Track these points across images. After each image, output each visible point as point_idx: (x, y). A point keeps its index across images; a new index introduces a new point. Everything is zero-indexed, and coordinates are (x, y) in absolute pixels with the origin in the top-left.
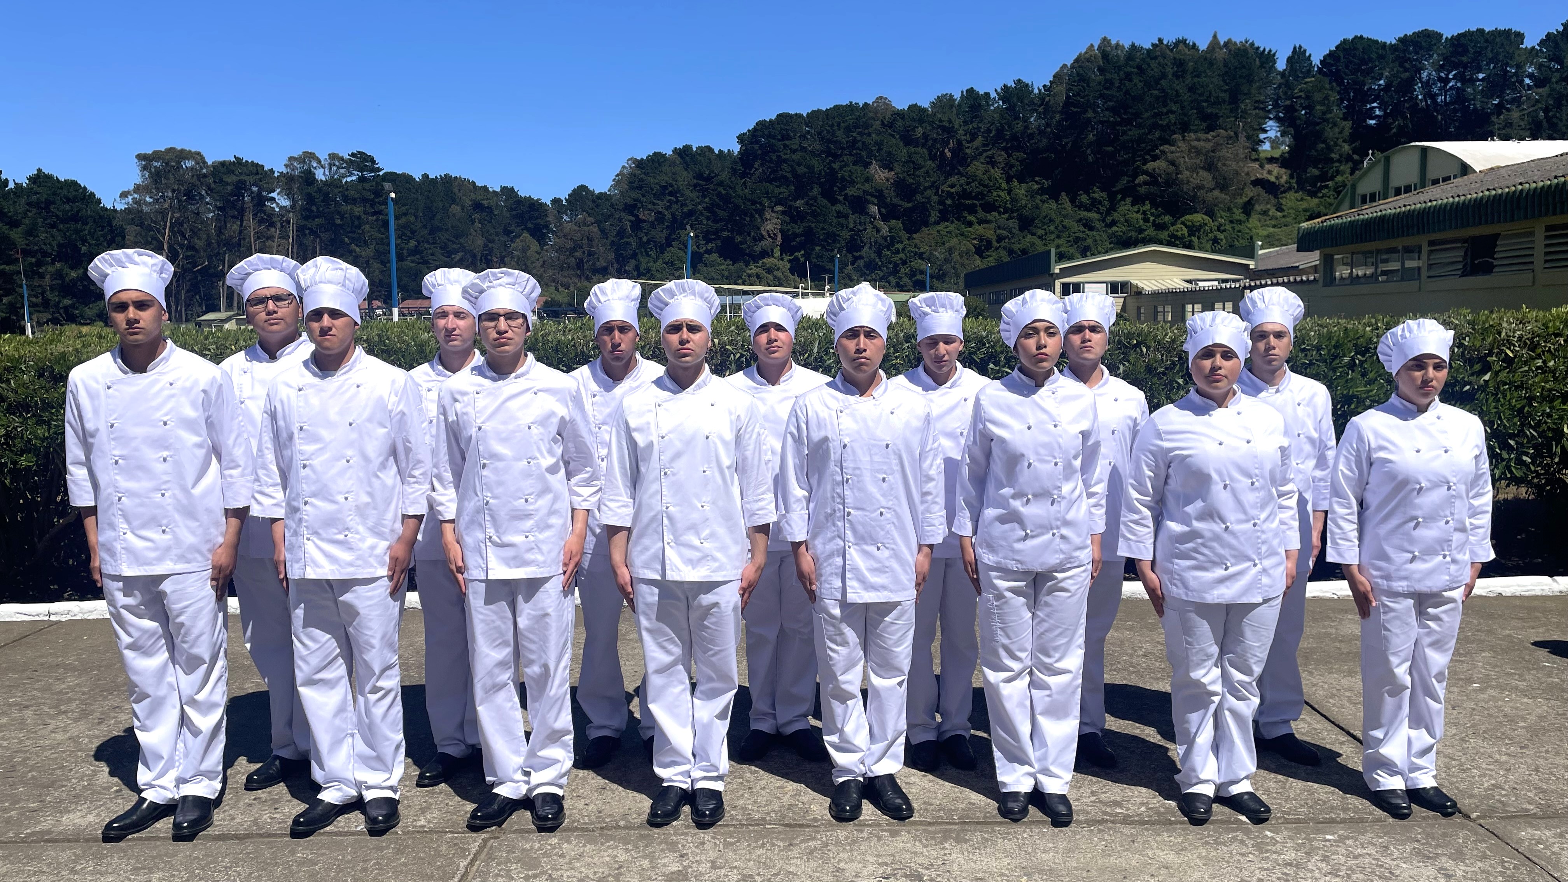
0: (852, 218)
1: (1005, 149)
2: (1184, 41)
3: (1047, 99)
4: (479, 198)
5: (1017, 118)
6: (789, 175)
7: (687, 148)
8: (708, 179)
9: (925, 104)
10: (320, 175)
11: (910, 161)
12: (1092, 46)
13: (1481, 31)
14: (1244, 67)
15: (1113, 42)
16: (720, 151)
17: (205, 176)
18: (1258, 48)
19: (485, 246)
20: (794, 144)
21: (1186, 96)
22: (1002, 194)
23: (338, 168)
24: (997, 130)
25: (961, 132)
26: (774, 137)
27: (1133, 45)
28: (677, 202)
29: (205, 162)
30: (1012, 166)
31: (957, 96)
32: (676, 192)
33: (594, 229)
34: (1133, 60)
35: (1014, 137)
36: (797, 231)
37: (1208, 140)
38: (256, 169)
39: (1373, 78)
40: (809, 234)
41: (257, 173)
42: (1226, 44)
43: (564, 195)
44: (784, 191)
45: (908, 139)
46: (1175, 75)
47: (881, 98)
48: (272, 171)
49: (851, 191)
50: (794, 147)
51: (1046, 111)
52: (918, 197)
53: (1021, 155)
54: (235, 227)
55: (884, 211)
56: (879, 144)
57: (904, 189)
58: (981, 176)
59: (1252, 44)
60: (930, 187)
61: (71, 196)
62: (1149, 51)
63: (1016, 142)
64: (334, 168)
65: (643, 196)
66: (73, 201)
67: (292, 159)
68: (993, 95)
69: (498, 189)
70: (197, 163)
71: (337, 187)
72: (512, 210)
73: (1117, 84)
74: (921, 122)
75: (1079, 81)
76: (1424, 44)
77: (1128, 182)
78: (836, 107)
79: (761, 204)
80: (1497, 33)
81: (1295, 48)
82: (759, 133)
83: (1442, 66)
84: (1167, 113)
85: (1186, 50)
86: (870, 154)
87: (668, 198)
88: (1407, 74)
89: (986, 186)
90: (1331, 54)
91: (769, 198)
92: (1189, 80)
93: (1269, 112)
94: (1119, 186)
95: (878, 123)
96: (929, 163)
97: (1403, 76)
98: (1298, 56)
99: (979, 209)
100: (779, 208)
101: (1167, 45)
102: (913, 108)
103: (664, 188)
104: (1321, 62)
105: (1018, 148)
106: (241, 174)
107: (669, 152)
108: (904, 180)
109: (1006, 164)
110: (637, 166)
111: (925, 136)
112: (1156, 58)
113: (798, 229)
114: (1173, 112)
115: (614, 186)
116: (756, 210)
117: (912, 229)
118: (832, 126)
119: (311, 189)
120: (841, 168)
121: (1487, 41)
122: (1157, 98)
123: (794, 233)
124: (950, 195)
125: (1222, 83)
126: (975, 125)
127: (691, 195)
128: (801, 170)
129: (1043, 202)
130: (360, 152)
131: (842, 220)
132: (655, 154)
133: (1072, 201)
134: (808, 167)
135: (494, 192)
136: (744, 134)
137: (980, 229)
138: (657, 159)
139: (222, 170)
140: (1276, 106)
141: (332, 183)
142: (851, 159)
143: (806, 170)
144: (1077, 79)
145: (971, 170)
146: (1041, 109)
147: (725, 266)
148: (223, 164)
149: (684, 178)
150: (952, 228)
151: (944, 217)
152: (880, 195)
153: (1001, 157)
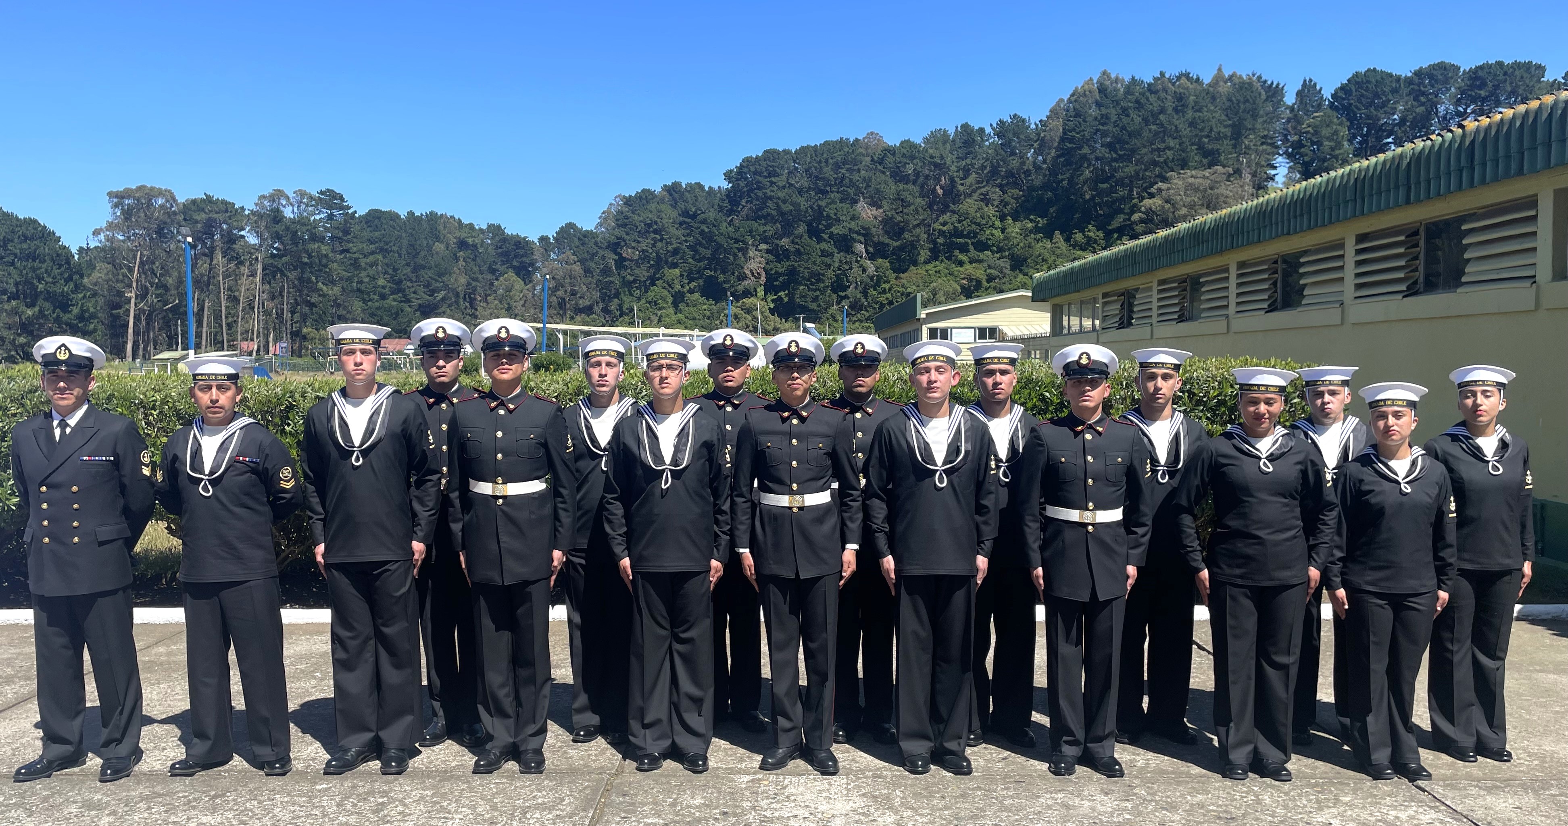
0: (838, 256)
1: (1001, 186)
2: (1187, 75)
3: (1042, 135)
4: (464, 235)
5: (1013, 154)
6: (774, 213)
7: (676, 186)
8: (694, 217)
9: (918, 140)
10: (288, 213)
11: (899, 198)
12: (1091, 79)
13: (1500, 64)
14: (1248, 101)
15: (1113, 76)
16: (710, 187)
17: (175, 213)
18: (1266, 81)
19: (469, 284)
20: (781, 181)
21: (1186, 131)
22: (995, 232)
23: (307, 206)
24: (992, 166)
25: (953, 168)
26: (760, 174)
27: (1133, 78)
28: (661, 240)
29: (175, 200)
30: (1006, 204)
31: (951, 132)
32: (661, 230)
33: (577, 268)
34: (1133, 94)
35: (1010, 174)
36: (780, 271)
37: (1204, 177)
38: (227, 207)
39: (1385, 112)
40: (792, 273)
41: (226, 211)
42: (1231, 78)
43: (551, 234)
44: (770, 229)
45: (898, 176)
46: (1176, 110)
47: (872, 133)
48: (242, 208)
49: (836, 230)
50: (781, 184)
51: (1041, 145)
52: (906, 235)
53: (1015, 192)
54: (206, 266)
55: (871, 249)
56: (867, 181)
57: (894, 228)
58: (973, 214)
59: (1260, 77)
60: (918, 225)
61: (29, 234)
62: (1150, 85)
63: (1013, 179)
64: (303, 206)
65: (627, 234)
66: (32, 239)
67: (262, 197)
68: (988, 130)
69: (485, 227)
70: (167, 201)
71: (304, 224)
72: (497, 248)
73: (1114, 118)
74: (912, 158)
75: (1075, 116)
76: (1440, 77)
77: (1124, 221)
78: (827, 144)
79: (743, 242)
80: (1517, 65)
81: (1305, 81)
82: (745, 170)
83: (1459, 100)
84: (1164, 149)
85: (1189, 84)
86: (859, 192)
87: (653, 235)
88: (1422, 108)
89: (979, 224)
90: (1343, 88)
91: (753, 237)
92: (1190, 114)
93: (1278, 147)
94: (1115, 223)
95: (868, 159)
96: (919, 200)
97: (1417, 110)
98: (1308, 90)
99: (971, 247)
100: (763, 247)
101: (1169, 79)
102: (906, 143)
103: (649, 225)
104: (1333, 96)
105: (1016, 185)
106: (211, 211)
107: (658, 189)
108: (892, 217)
109: (1001, 201)
110: (625, 204)
111: (917, 174)
112: (1156, 92)
113: (781, 267)
114: (1169, 148)
115: (600, 224)
116: (739, 250)
117: (900, 269)
118: (820, 162)
119: (279, 228)
120: (828, 204)
121: (1505, 74)
122: (1156, 134)
123: (776, 272)
124: (942, 233)
125: (1224, 117)
126: (968, 161)
127: (676, 232)
128: (786, 208)
129: (1038, 241)
130: (328, 190)
131: (827, 260)
132: (644, 191)
133: (1067, 240)
134: (793, 204)
135: (481, 230)
136: (731, 171)
137: (969, 268)
138: (645, 197)
139: (193, 208)
140: (1285, 140)
141: (301, 222)
142: (838, 196)
143: (791, 207)
144: (1073, 114)
145: (963, 207)
146: (1036, 145)
147: (707, 306)
148: (194, 202)
149: (670, 215)
150: (941, 267)
151: (935, 255)
152: (866, 234)
153: (996, 194)
